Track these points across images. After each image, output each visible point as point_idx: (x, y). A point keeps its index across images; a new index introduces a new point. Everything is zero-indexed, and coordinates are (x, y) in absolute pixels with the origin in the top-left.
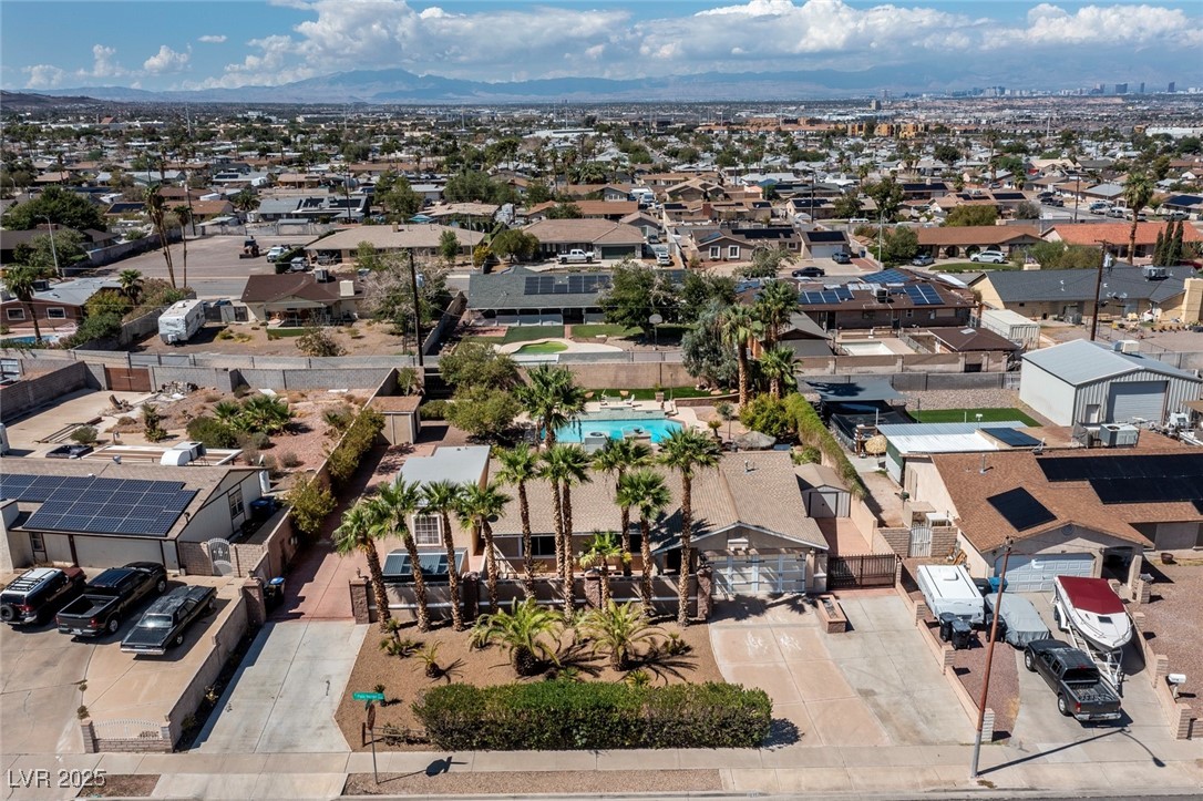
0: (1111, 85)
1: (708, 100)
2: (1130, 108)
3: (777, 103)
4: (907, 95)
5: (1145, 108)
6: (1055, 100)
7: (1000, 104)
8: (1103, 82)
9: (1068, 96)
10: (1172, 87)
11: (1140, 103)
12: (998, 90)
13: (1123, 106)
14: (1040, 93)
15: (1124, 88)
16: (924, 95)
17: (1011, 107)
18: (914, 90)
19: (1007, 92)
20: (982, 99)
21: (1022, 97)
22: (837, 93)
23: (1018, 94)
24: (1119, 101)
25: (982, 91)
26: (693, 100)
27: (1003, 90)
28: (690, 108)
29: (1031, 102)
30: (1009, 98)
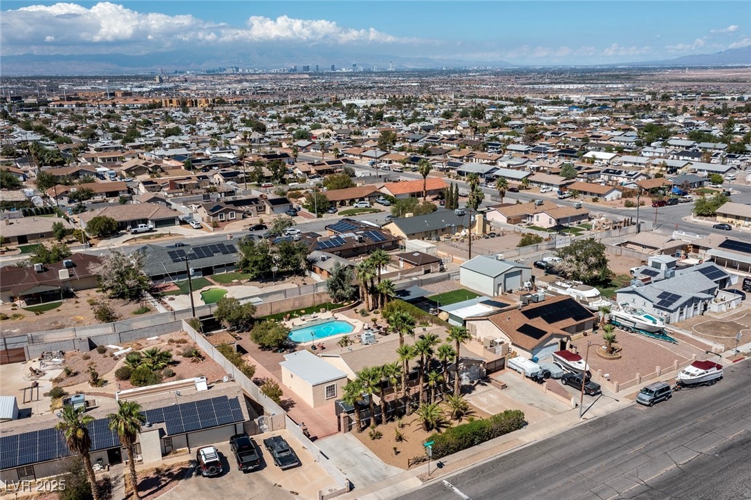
0: (300, 66)
1: (30, 75)
2: (314, 81)
3: (86, 78)
4: (176, 72)
5: (323, 81)
6: (271, 76)
7: (238, 78)
8: (295, 65)
9: (277, 73)
10: (333, 68)
11: (319, 78)
12: (234, 69)
13: (311, 80)
14: (260, 71)
15: (307, 68)
16: (188, 72)
17: (247, 81)
18: (180, 69)
19: (240, 70)
20: (227, 75)
21: (250, 74)
22: (127, 71)
23: (247, 71)
24: (307, 76)
25: (224, 70)
26: (17, 75)
27: (237, 70)
28: (19, 82)
29: (256, 77)
30: (243, 75)
